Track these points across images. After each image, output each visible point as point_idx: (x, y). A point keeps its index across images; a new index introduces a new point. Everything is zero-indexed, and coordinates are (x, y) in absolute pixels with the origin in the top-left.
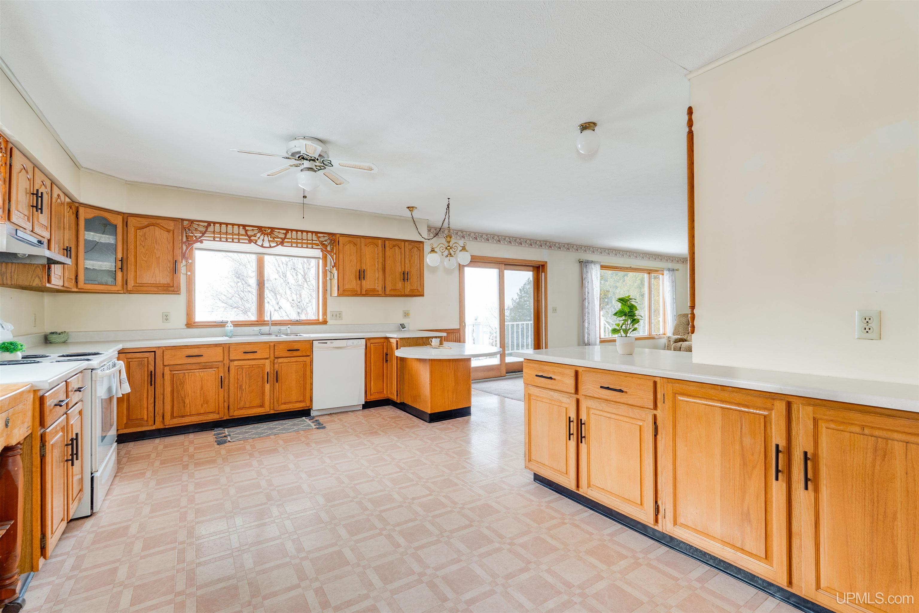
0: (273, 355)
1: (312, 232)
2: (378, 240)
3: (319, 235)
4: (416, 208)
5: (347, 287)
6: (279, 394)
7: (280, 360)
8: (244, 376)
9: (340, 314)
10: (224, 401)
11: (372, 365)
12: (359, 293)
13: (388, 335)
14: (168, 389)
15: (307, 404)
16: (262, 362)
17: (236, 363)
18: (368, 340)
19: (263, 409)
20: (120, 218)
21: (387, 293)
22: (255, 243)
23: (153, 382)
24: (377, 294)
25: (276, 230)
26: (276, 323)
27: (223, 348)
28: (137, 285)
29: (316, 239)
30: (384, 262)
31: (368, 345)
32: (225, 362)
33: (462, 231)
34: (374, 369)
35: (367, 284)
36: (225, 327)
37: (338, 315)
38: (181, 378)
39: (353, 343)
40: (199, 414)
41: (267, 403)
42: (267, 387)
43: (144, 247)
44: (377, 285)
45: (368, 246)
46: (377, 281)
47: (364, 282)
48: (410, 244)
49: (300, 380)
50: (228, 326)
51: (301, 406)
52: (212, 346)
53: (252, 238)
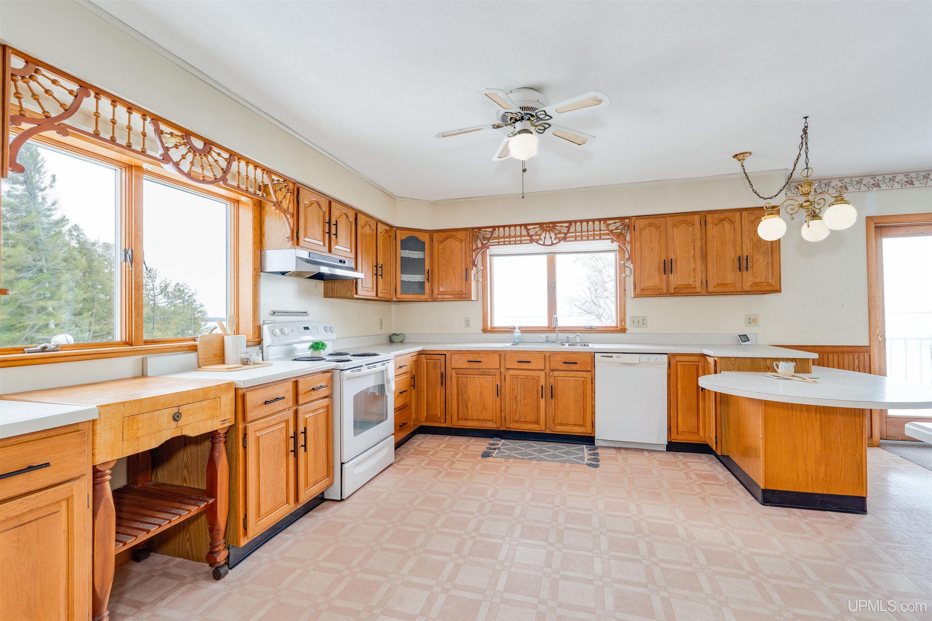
0: (549, 367)
1: (600, 220)
2: (692, 216)
3: (609, 222)
4: (750, 153)
5: (648, 284)
6: (555, 413)
7: (556, 373)
8: (519, 387)
9: (643, 320)
10: (501, 411)
11: (679, 391)
12: (665, 291)
13: (705, 351)
14: (455, 391)
15: (588, 430)
16: (538, 373)
17: (511, 372)
18: (671, 356)
19: (538, 426)
20: (427, 235)
21: (711, 289)
22: (537, 242)
23: (444, 384)
24: (694, 291)
25: (558, 225)
26: (565, 330)
27: (500, 355)
28: (440, 293)
29: (605, 229)
30: (704, 247)
31: (673, 362)
32: (502, 370)
33: (873, 176)
34: (682, 398)
35: (676, 279)
36: (513, 333)
37: (641, 322)
38: (465, 382)
39: (649, 359)
40: (479, 420)
41: (542, 421)
42: (542, 402)
43: (444, 259)
44: (692, 279)
45: (677, 226)
46: (692, 274)
47: (672, 277)
48: (752, 213)
49: (579, 400)
50: (516, 332)
51: (581, 431)
52: (490, 352)
53: (533, 238)
